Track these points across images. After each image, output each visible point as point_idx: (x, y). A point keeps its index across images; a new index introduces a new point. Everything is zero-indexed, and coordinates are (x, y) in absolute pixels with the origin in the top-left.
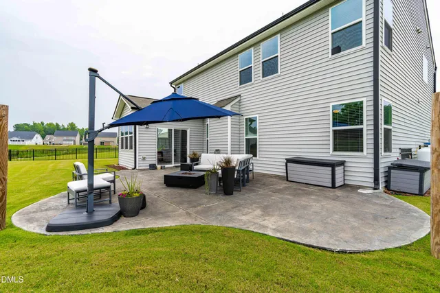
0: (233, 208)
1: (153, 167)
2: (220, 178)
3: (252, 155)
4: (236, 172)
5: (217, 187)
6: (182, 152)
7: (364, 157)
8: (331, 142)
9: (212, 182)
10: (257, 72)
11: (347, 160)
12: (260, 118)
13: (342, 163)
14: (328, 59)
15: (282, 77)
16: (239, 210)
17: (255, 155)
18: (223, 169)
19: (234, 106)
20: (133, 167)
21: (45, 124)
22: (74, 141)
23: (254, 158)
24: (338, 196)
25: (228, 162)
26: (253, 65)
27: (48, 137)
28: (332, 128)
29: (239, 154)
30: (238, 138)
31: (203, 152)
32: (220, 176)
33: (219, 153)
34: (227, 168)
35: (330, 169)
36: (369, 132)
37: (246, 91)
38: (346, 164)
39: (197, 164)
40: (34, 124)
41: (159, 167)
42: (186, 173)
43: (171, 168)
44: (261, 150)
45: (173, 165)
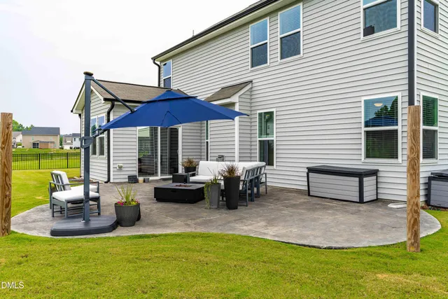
0: (235, 220)
1: (133, 180)
2: (222, 190)
3: (264, 163)
4: (241, 183)
5: (219, 201)
6: (171, 159)
7: (399, 165)
8: (363, 147)
9: (212, 195)
10: (274, 51)
11: (380, 168)
12: (279, 113)
13: (374, 173)
14: (359, 42)
15: (304, 61)
16: (242, 222)
17: (270, 163)
18: (226, 179)
19: (244, 96)
20: (106, 180)
23: (267, 167)
24: (360, 211)
25: (231, 170)
26: (268, 41)
28: (364, 129)
29: (251, 161)
30: (249, 139)
31: (201, 159)
32: (223, 188)
33: (223, 161)
34: (231, 178)
35: (357, 179)
36: (405, 134)
37: (260, 76)
38: (380, 174)
39: (194, 175)
41: (141, 179)
42: (180, 186)
43: (157, 181)
44: (279, 156)
45: (159, 177)
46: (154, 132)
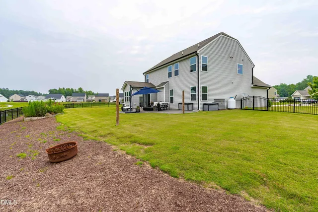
3: (171, 102)
6: (148, 102)
8: (190, 98)
10: (173, 74)
12: (174, 90)
13: (192, 104)
14: (190, 73)
15: (180, 77)
17: (173, 103)
19: (166, 85)
21: (65, 89)
22: (84, 100)
26: (172, 71)
27: (68, 97)
28: (191, 94)
30: (168, 97)
35: (187, 105)
37: (170, 80)
38: (194, 104)
40: (60, 89)
42: (149, 107)
44: (174, 101)
46: (144, 96)
